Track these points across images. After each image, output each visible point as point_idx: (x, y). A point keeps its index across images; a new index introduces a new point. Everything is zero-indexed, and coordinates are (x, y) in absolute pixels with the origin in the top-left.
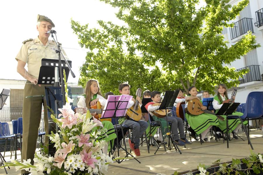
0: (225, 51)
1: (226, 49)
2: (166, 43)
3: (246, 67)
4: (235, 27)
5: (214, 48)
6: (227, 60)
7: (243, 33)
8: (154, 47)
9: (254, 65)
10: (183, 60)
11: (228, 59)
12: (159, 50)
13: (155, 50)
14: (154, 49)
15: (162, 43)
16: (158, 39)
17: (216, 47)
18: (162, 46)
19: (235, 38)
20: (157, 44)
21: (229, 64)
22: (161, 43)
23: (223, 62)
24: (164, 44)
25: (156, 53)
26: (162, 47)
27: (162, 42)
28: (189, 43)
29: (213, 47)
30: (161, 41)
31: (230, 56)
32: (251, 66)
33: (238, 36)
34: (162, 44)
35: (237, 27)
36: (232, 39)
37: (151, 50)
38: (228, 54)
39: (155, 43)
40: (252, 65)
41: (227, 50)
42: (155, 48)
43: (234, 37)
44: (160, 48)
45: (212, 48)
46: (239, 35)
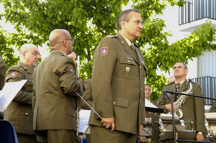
0: (163, 48)
1: (166, 46)
2: (63, 16)
3: (198, 78)
4: (188, 3)
5: (146, 40)
6: (165, 64)
7: (201, 17)
8: (40, 21)
9: (210, 77)
10: (89, 52)
11: (168, 63)
12: (48, 27)
13: (42, 27)
14: (38, 23)
15: (55, 15)
16: (50, 7)
17: (149, 39)
18: (55, 21)
19: (186, 23)
20: (45, 16)
21: (167, 71)
22: (53, 16)
23: (158, 67)
24: (59, 19)
25: (42, 31)
26: (54, 23)
27: (57, 15)
28: (104, 23)
29: (144, 38)
30: (55, 12)
31: (171, 60)
32: (206, 78)
33: (191, 20)
34: (56, 18)
35: (191, 5)
36: (180, 23)
37: (34, 25)
38: (168, 54)
39: (44, 13)
40: (208, 77)
41: (168, 47)
42: (42, 23)
43: (184, 22)
44: (51, 23)
45: (142, 40)
46: (194, 19)
